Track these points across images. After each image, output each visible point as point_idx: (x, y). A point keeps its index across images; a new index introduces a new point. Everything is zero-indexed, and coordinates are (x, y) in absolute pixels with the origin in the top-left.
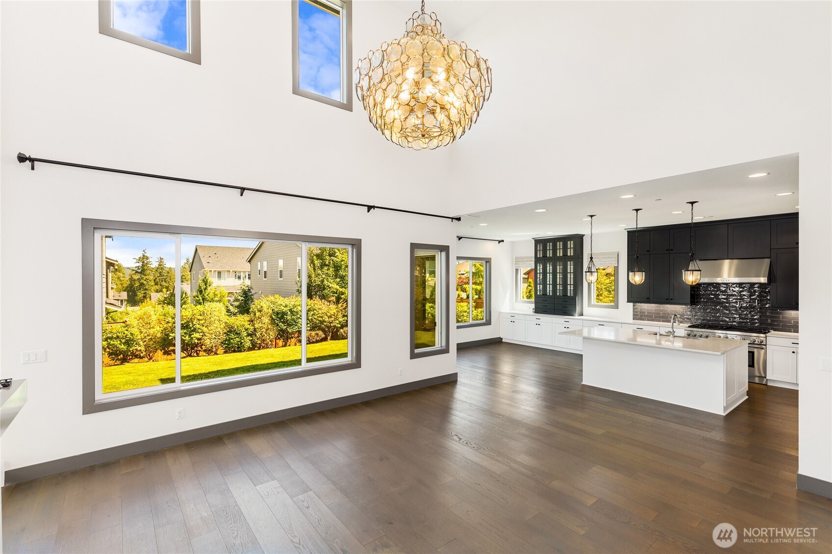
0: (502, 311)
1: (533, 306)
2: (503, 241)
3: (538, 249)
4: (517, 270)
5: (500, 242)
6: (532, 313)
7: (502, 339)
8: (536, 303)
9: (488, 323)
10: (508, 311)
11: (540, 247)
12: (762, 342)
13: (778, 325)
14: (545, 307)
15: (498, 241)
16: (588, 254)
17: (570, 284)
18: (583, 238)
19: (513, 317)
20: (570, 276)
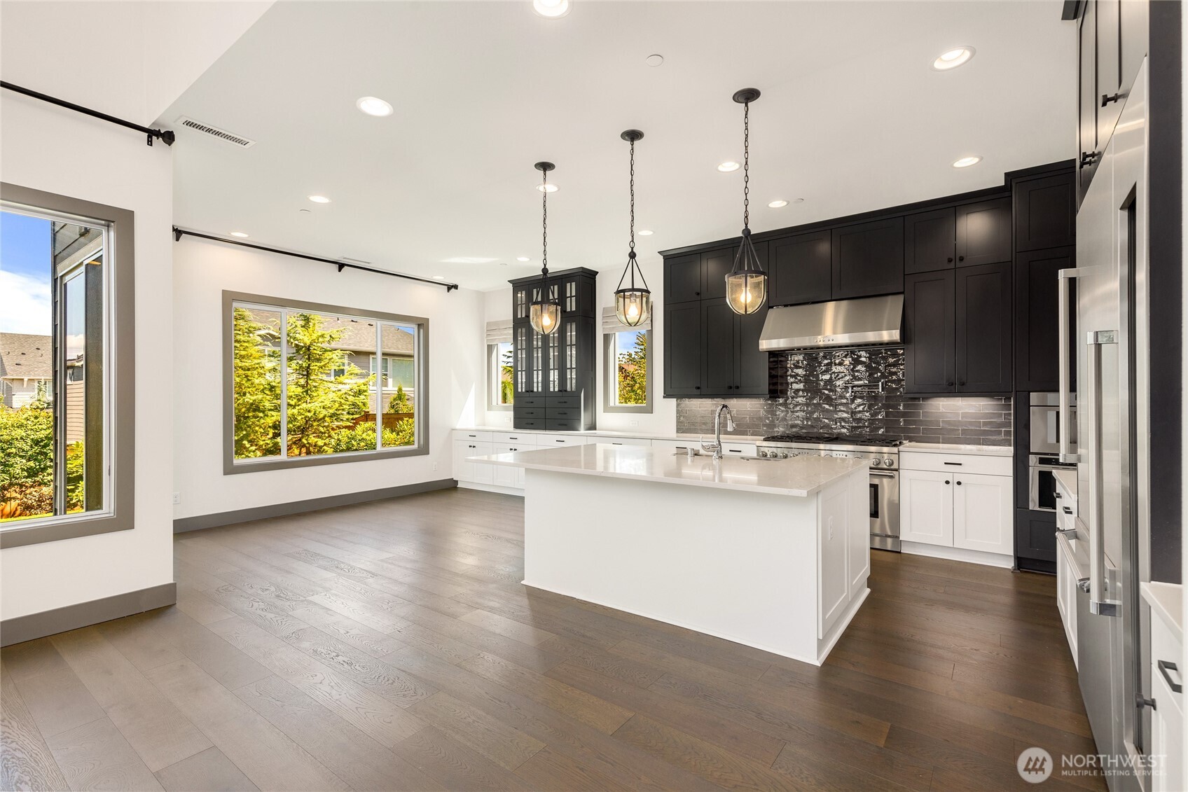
0: (458, 427)
1: (512, 416)
2: (456, 287)
3: (519, 302)
4: (490, 348)
5: (450, 288)
6: (509, 429)
7: (456, 482)
8: (515, 408)
9: (424, 450)
11: (521, 298)
12: (892, 464)
13: (917, 430)
14: (531, 416)
15: (446, 287)
16: (604, 308)
17: (571, 368)
18: (595, 276)
19: (473, 440)
20: (571, 351)
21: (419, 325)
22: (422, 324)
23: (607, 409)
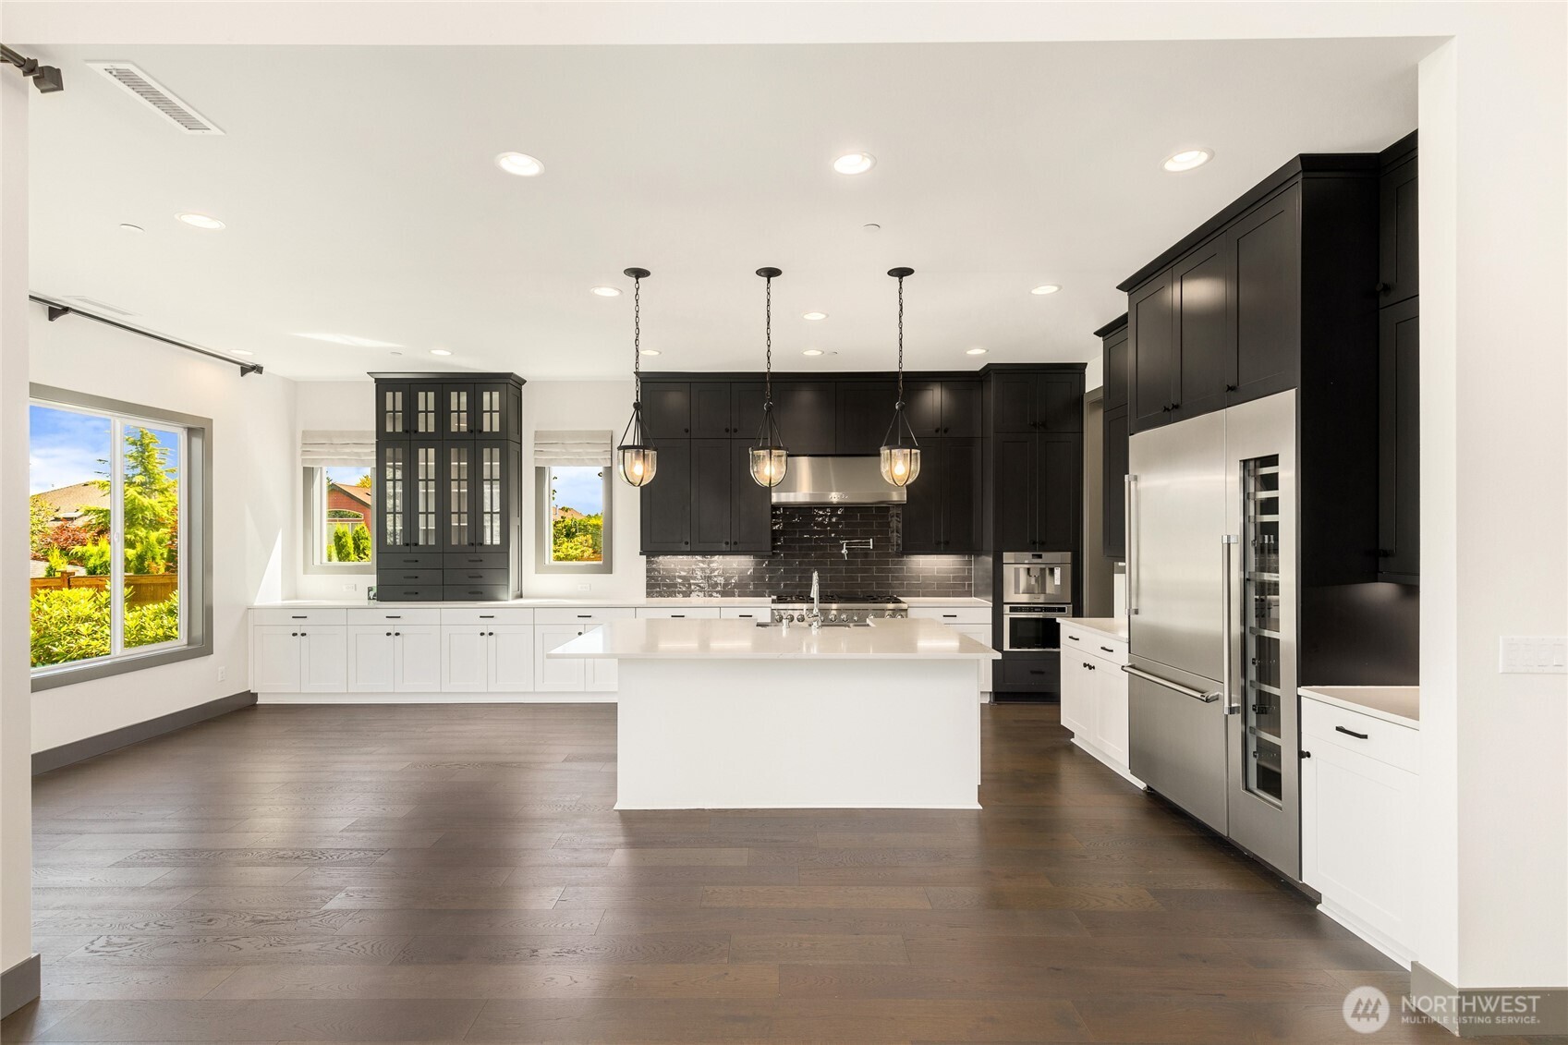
0: (257, 604)
1: (372, 580)
2: (258, 369)
3: (389, 407)
4: (309, 473)
5: (245, 370)
6: (365, 602)
7: (255, 696)
8: (382, 570)
9: (201, 646)
10: (279, 602)
11: (395, 400)
14: (414, 581)
15: (239, 366)
16: (536, 432)
17: (492, 513)
18: (521, 385)
19: (300, 621)
20: (492, 488)
21: (191, 432)
22: (198, 430)
23: (541, 567)
